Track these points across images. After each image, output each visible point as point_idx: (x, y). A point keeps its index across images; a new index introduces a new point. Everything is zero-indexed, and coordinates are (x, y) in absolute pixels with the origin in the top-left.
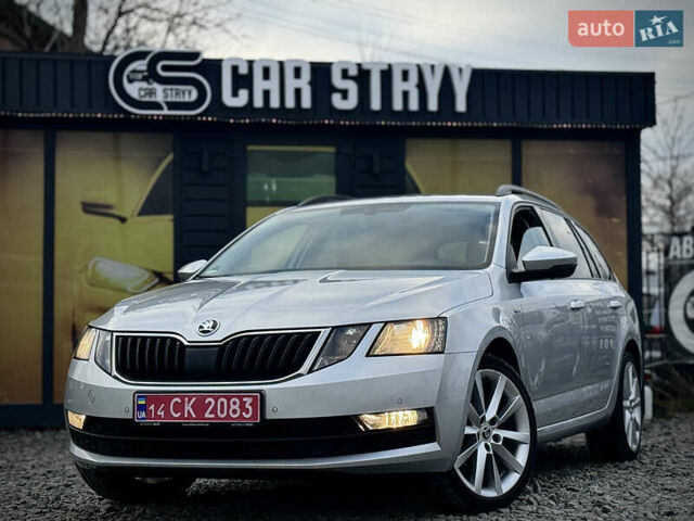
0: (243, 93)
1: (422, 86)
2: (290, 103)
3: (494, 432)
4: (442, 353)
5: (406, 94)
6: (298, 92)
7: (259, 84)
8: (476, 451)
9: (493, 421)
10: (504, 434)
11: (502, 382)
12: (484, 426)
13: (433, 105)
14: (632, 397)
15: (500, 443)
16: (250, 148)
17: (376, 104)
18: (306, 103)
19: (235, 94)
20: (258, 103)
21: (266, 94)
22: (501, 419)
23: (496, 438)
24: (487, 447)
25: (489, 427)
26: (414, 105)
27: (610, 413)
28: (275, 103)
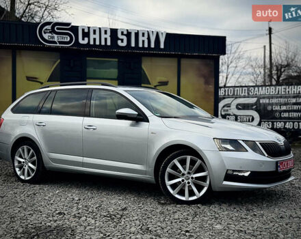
0: (86, 39)
1: (149, 39)
2: (103, 43)
5: (143, 41)
6: (106, 39)
7: (92, 36)
13: (153, 46)
16: (88, 58)
17: (133, 45)
18: (109, 43)
19: (83, 39)
20: (92, 43)
21: (95, 39)
26: (146, 45)
28: (98, 43)
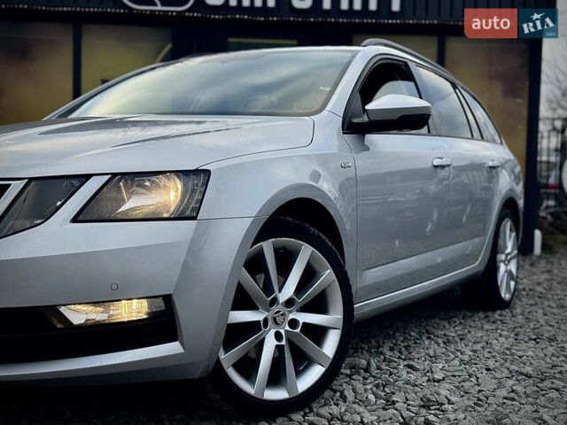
3: (291, 316)
4: (194, 218)
8: (263, 340)
9: (289, 303)
10: (305, 318)
11: (306, 252)
12: (275, 309)
14: (508, 250)
15: (298, 330)
20: (233, 2)
22: (300, 301)
23: (293, 323)
24: (278, 336)
25: (284, 310)
27: (481, 268)
28: (246, 3)
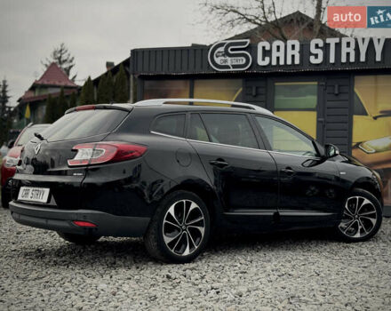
0: (267, 59)
1: (357, 50)
2: (289, 62)
5: (348, 54)
6: (293, 56)
7: (275, 54)
13: (363, 59)
16: (277, 84)
17: (332, 60)
18: (297, 61)
19: (263, 59)
20: (274, 63)
21: (278, 58)
26: (352, 59)
28: (282, 63)
